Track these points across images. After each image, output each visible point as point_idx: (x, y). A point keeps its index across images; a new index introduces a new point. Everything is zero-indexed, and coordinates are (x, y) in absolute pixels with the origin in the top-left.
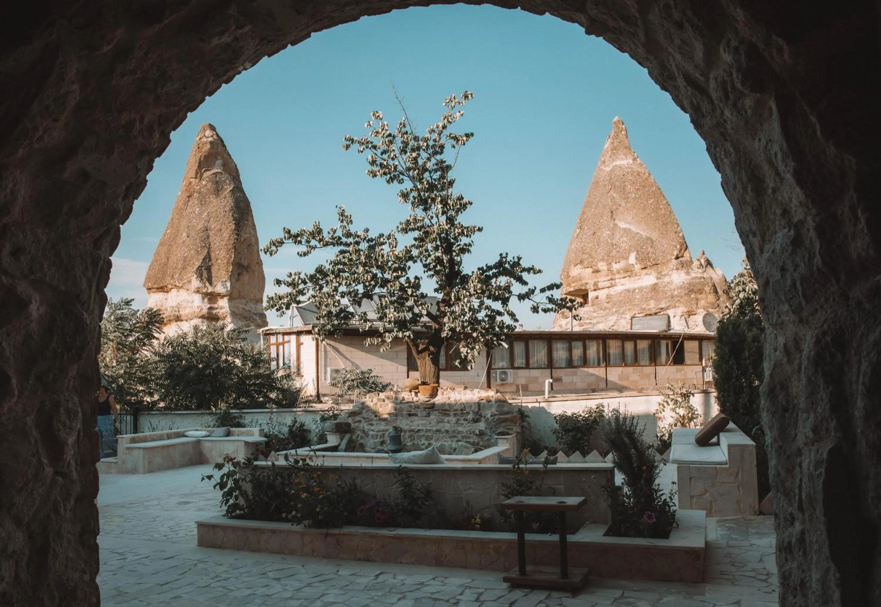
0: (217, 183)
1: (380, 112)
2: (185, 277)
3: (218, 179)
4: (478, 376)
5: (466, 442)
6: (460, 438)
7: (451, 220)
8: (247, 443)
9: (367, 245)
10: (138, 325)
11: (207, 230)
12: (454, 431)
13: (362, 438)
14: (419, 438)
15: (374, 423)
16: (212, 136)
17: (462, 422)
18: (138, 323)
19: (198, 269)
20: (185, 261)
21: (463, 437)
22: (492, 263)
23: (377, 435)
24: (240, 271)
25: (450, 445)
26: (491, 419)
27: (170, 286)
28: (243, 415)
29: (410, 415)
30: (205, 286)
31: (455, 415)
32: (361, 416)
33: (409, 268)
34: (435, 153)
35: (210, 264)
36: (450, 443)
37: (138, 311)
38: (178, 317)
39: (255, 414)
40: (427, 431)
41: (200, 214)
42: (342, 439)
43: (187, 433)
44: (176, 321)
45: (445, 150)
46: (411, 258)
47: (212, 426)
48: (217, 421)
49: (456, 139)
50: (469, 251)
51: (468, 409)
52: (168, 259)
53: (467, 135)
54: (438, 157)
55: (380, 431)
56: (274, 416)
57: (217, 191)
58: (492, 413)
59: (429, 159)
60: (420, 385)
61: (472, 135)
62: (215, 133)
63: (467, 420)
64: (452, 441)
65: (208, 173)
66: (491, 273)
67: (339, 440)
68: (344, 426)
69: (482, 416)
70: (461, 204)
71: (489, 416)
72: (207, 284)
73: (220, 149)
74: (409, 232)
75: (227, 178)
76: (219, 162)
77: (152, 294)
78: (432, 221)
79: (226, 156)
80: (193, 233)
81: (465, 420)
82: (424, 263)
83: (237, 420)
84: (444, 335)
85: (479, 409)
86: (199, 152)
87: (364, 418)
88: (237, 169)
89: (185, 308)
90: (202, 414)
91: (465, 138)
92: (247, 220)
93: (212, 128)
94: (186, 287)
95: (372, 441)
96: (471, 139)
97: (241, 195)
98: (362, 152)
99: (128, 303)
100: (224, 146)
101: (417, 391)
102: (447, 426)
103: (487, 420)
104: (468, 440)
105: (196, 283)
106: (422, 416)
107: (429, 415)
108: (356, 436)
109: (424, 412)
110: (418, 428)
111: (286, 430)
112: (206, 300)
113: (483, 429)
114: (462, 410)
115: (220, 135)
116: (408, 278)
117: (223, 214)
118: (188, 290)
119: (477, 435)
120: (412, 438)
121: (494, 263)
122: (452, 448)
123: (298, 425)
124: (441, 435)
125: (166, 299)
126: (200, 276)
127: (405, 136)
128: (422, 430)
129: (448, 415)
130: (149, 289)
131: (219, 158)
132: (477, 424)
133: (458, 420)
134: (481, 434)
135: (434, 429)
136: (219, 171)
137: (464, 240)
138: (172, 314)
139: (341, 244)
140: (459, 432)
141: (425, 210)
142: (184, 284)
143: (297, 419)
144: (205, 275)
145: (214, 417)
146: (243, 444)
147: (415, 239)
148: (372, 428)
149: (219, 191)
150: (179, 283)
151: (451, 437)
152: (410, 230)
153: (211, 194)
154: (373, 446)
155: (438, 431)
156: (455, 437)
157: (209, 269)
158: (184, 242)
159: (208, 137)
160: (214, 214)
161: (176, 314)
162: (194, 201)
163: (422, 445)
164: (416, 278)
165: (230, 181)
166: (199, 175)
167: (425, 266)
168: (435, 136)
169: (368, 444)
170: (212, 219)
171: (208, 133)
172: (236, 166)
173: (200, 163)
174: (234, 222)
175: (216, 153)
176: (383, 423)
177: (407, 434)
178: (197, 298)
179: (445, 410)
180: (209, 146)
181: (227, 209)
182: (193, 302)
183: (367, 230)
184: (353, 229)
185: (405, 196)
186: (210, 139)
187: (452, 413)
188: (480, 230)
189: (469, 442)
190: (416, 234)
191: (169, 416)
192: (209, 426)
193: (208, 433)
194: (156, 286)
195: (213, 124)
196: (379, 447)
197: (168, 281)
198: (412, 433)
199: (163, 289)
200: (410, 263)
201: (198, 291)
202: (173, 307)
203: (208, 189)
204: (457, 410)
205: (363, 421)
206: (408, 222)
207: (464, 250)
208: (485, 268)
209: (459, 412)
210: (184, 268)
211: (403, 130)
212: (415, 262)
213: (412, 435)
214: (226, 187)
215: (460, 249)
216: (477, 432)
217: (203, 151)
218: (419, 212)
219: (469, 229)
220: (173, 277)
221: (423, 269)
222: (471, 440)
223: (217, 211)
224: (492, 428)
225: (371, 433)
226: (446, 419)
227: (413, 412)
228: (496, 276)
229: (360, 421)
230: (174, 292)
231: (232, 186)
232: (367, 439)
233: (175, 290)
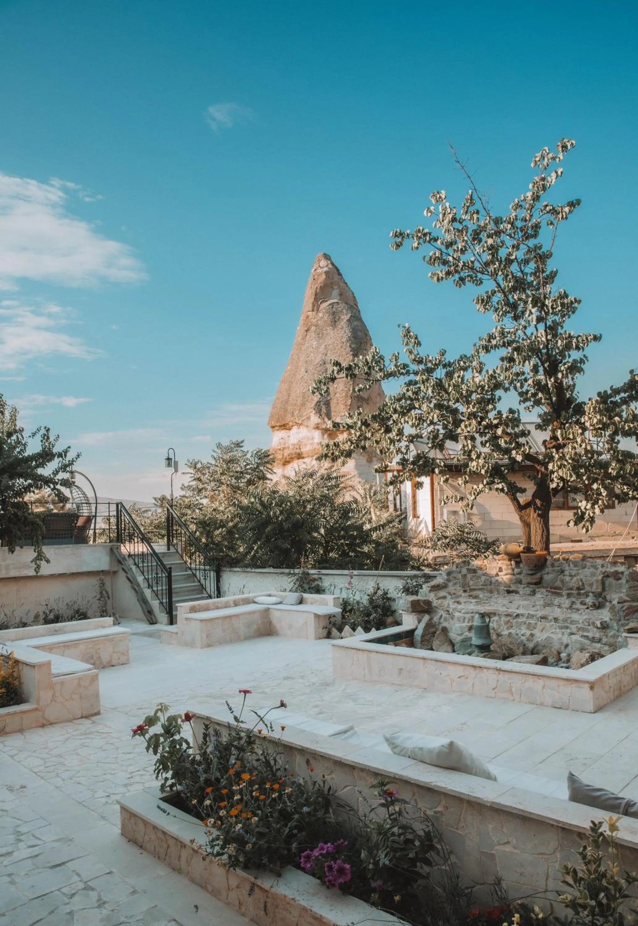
0: (334, 313)
1: (443, 192)
2: (305, 414)
3: (334, 310)
4: (626, 514)
5: (582, 636)
6: (574, 630)
7: (552, 329)
8: (317, 616)
9: (444, 371)
10: (248, 467)
11: (324, 364)
12: (565, 620)
13: (445, 620)
14: (519, 625)
15: (462, 600)
16: (327, 266)
17: (578, 606)
18: (248, 464)
19: (316, 404)
20: (303, 397)
21: (579, 629)
22: (618, 384)
23: (464, 619)
24: (360, 403)
25: (560, 639)
26: (618, 606)
27: (291, 424)
28: (323, 577)
29: (509, 592)
30: (324, 422)
31: (569, 595)
32: (447, 590)
33: (499, 399)
34: (527, 237)
35: (329, 398)
36: (560, 635)
37: (248, 452)
38: (299, 454)
39: (336, 577)
40: (530, 616)
41: (318, 348)
42: (419, 621)
43: (256, 600)
44: (298, 459)
45: (541, 231)
46: (498, 386)
47: (288, 590)
48: (295, 584)
49: (554, 212)
50: (580, 370)
51: (587, 588)
52: (289, 396)
53: (572, 205)
54: (532, 243)
55: (468, 613)
56: (355, 581)
57: (334, 322)
58: (620, 598)
59: (516, 247)
60: (522, 552)
61: (578, 202)
62: (329, 262)
63: (585, 604)
64: (563, 634)
65: (325, 305)
66: (618, 398)
67: (416, 622)
68: (422, 604)
69: (606, 600)
70: (563, 305)
71: (615, 602)
72: (326, 419)
73: (336, 278)
74: (492, 351)
75: (344, 307)
76: (335, 292)
77: (276, 432)
78: (526, 331)
79: (342, 284)
80: (311, 368)
81: (582, 603)
82: (520, 390)
83: (316, 583)
84: (553, 486)
85: (604, 589)
86: (315, 284)
87: (449, 594)
88: (354, 297)
89: (306, 445)
90: (281, 573)
91: (567, 209)
92: (365, 350)
93: (327, 257)
94: (305, 423)
95: (458, 625)
96: (577, 210)
97: (359, 324)
98: (417, 248)
99: (238, 445)
100: (340, 274)
101: (518, 560)
102: (557, 612)
103: (612, 608)
104: (585, 634)
105: (315, 419)
106: (525, 594)
107: (534, 593)
108: (438, 617)
109: (527, 589)
110: (518, 612)
111: (365, 600)
112: (326, 436)
113: (607, 619)
114: (579, 589)
115: (335, 264)
116: (499, 413)
117: (340, 345)
118: (307, 426)
119: (598, 628)
120: (509, 624)
121: (622, 384)
122: (562, 644)
123: (380, 592)
124: (548, 624)
125: (289, 437)
126: (319, 411)
127: (475, 216)
128: (523, 615)
129: (560, 595)
130: (273, 427)
131: (335, 287)
132: (599, 611)
133: (573, 603)
134: (604, 627)
135: (540, 614)
136: (335, 301)
137: (575, 355)
138: (293, 452)
139: (408, 373)
140: (573, 622)
141: (516, 318)
142: (303, 421)
143: (380, 585)
144: (324, 410)
145: (293, 578)
146: (313, 616)
147: (502, 359)
148: (460, 607)
149: (336, 322)
150: (299, 420)
151: (562, 628)
152: (491, 347)
153: (328, 326)
154: (460, 633)
155: (544, 618)
156: (567, 628)
157: (328, 404)
158: (303, 377)
159: (323, 268)
160: (331, 347)
161: (298, 451)
162: (312, 334)
163: (522, 635)
164: (511, 411)
165: (347, 310)
166: (315, 307)
167: (521, 394)
168: (523, 213)
169: (454, 628)
170: (329, 352)
171: (323, 263)
172: (353, 294)
173: (316, 295)
174: (351, 353)
175: (332, 283)
176: (473, 601)
177: (503, 618)
178: (317, 435)
179: (556, 588)
180: (324, 277)
181: (344, 340)
182: (313, 438)
183: (443, 353)
184: (422, 352)
185: (485, 301)
186: (325, 269)
187: (565, 593)
188: (596, 338)
189: (587, 637)
190: (504, 352)
191: (249, 575)
192: (285, 590)
193: (279, 600)
194: (278, 424)
195: (327, 253)
196: (467, 633)
197: (289, 419)
198: (509, 618)
199: (285, 427)
200: (499, 393)
201: (317, 428)
202: (294, 445)
203: (325, 321)
204: (571, 589)
205: (449, 597)
206: (491, 337)
207: (575, 368)
208: (609, 392)
209: (575, 592)
210: (303, 405)
211: (472, 209)
212: (506, 390)
213: (508, 621)
214: (342, 317)
215: (569, 368)
216: (599, 625)
217: (319, 282)
218: (509, 324)
219: (580, 339)
220: (293, 415)
221: (519, 398)
222: (590, 635)
223: (334, 343)
224: (620, 620)
225: (457, 614)
226: (557, 601)
227: (513, 588)
228: (625, 402)
229: (444, 597)
230: (295, 429)
231: (349, 315)
232: (452, 622)
233: (296, 427)
